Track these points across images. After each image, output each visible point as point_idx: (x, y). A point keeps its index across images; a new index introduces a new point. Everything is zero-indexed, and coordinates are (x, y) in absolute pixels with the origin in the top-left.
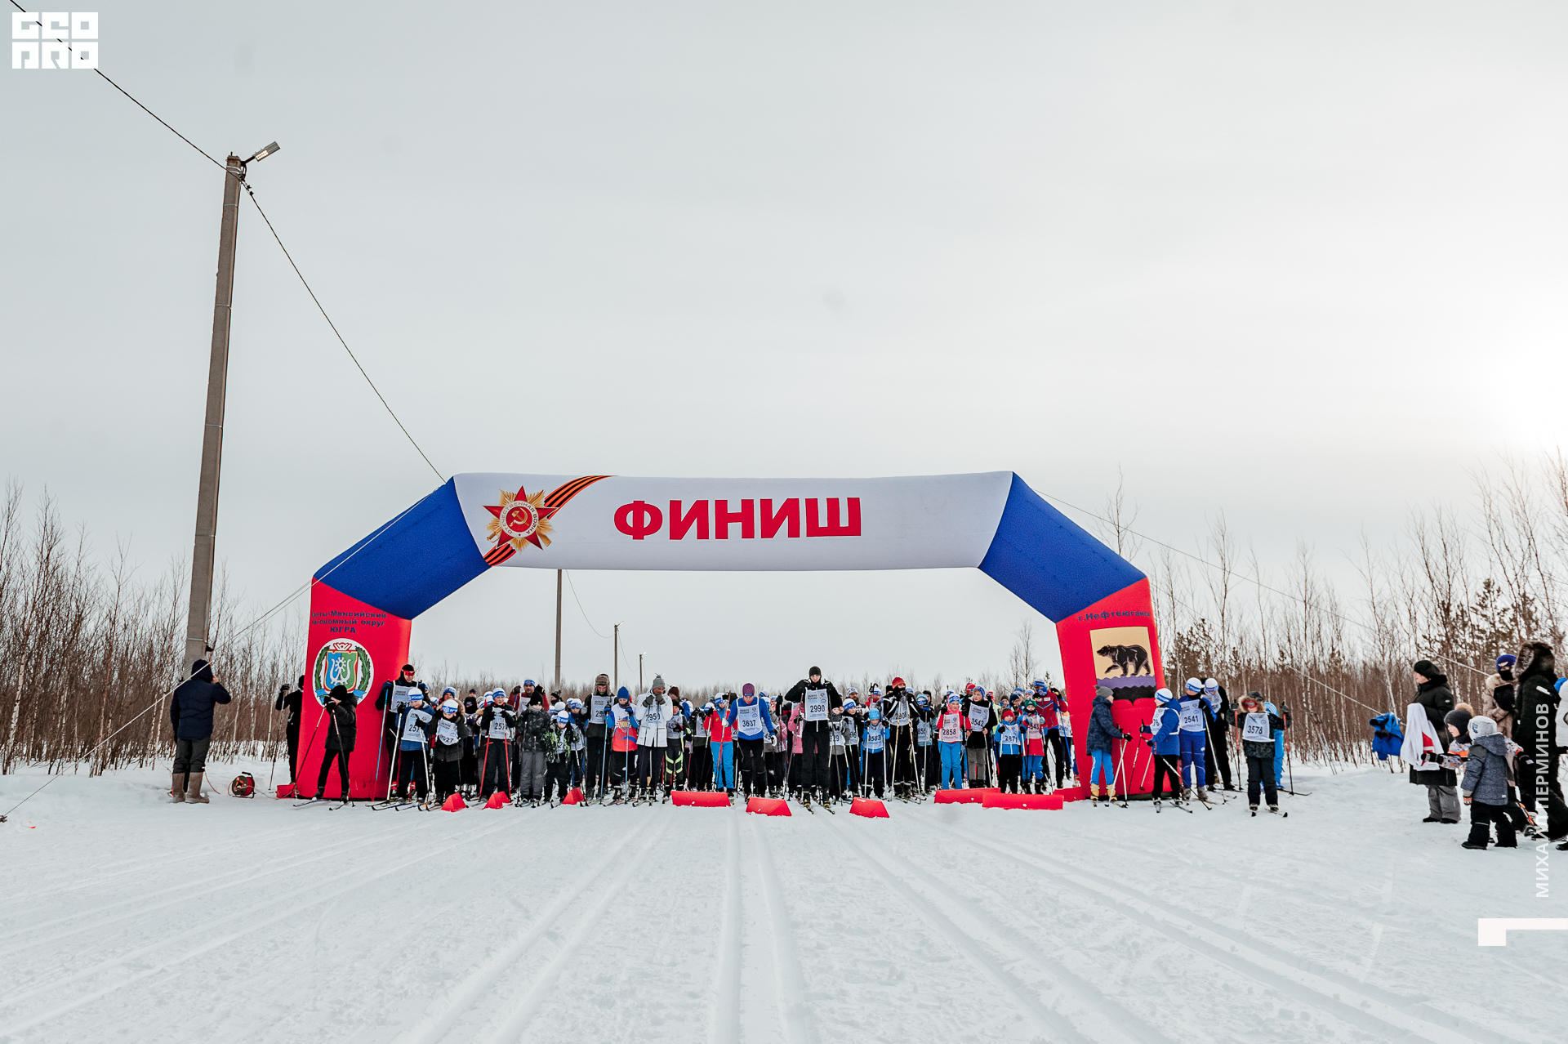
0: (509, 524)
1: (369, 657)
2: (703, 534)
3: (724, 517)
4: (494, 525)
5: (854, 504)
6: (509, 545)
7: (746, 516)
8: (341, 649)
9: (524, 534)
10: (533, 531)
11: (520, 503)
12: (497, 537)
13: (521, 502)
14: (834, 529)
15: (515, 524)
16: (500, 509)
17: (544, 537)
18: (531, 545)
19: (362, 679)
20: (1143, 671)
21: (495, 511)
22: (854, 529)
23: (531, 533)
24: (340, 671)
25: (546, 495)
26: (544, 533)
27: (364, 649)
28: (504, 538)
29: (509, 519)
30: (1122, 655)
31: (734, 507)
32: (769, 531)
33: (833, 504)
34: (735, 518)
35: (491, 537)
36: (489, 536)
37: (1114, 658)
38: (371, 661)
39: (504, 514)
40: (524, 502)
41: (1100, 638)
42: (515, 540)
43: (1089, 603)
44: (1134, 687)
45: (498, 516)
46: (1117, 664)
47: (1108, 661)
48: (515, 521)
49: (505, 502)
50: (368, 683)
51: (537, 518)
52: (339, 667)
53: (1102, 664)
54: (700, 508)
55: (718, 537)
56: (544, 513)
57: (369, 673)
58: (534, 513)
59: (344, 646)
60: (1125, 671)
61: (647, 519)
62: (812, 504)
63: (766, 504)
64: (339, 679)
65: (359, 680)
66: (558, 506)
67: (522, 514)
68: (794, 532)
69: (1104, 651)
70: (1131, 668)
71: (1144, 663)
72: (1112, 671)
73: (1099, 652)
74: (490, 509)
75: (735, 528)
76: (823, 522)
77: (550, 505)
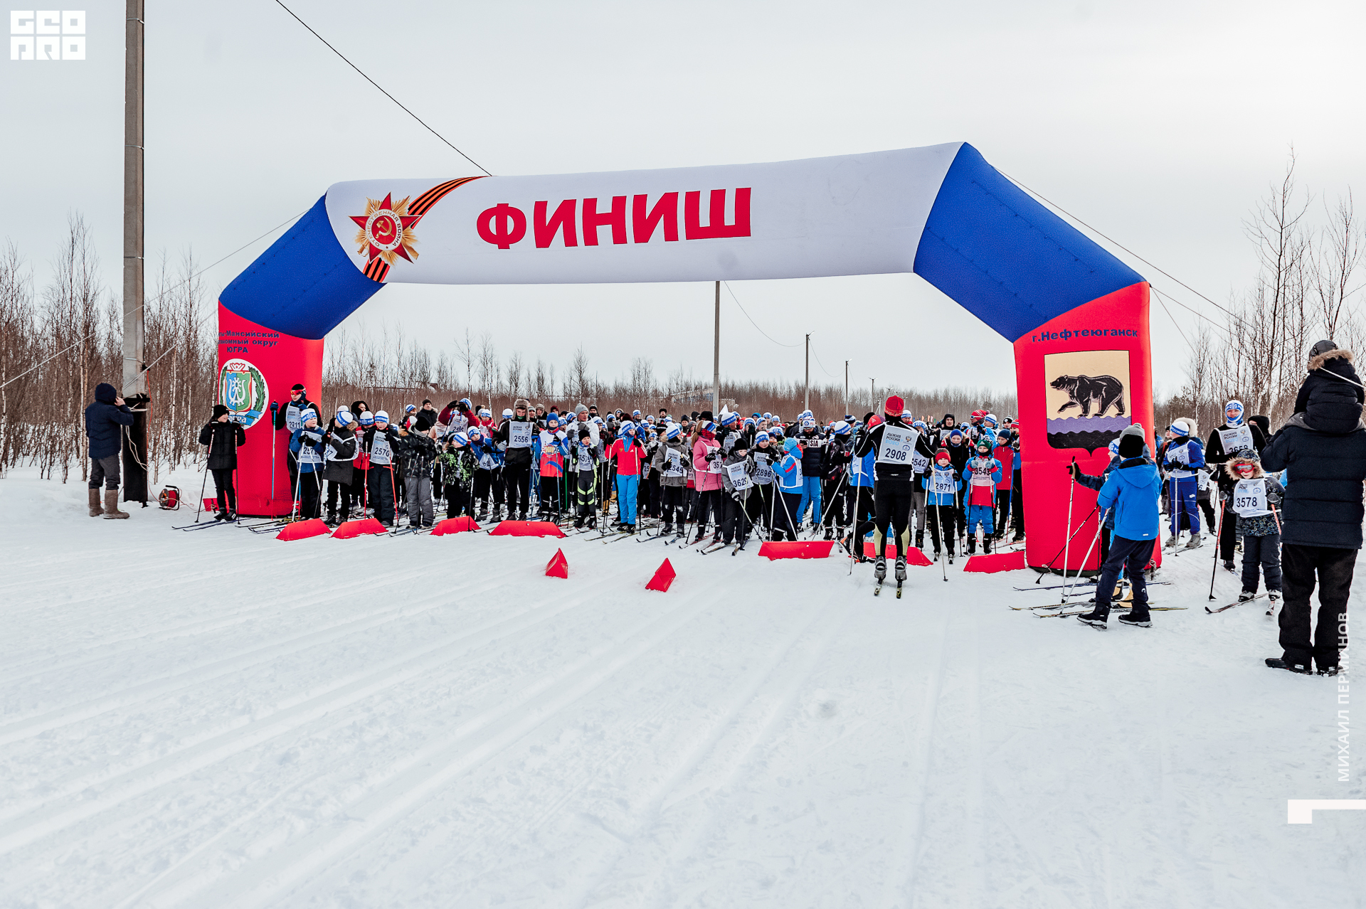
0: (375, 236)
1: (262, 377)
2: (570, 241)
3: (592, 219)
4: (362, 237)
5: (743, 196)
6: (380, 260)
7: (615, 218)
8: (237, 369)
9: (392, 247)
10: (399, 242)
11: (385, 212)
12: (366, 251)
13: (385, 210)
14: (718, 229)
15: (381, 236)
16: (365, 219)
17: (411, 249)
18: (400, 259)
19: (257, 399)
20: (1112, 411)
21: (360, 221)
22: (742, 228)
23: (398, 245)
24: (236, 391)
25: (411, 201)
26: (410, 245)
27: (257, 369)
28: (374, 252)
29: (375, 230)
30: (1083, 389)
31: (604, 207)
32: (643, 235)
33: (718, 197)
34: (604, 219)
35: (361, 251)
36: (359, 249)
37: (1072, 392)
38: (265, 381)
39: (369, 224)
40: (388, 211)
41: (1057, 365)
42: (385, 254)
43: (1046, 319)
44: (1096, 432)
45: (363, 226)
46: (1074, 401)
47: (1063, 396)
48: (380, 232)
49: (370, 212)
50: (263, 403)
51: (401, 228)
52: (235, 388)
53: (1055, 399)
54: (567, 208)
55: (587, 243)
56: (408, 222)
57: (263, 393)
58: (398, 222)
59: (239, 366)
60: (1086, 411)
61: (510, 225)
62: (693, 198)
63: (640, 201)
64: (236, 399)
65: (254, 400)
66: (421, 214)
67: (386, 224)
68: (671, 235)
69: (1060, 383)
70: (1095, 406)
71: (1116, 400)
72: (1067, 409)
73: (1053, 384)
74: (356, 219)
75: (604, 232)
76: (704, 221)
77: (413, 213)
